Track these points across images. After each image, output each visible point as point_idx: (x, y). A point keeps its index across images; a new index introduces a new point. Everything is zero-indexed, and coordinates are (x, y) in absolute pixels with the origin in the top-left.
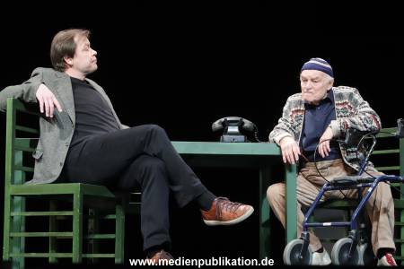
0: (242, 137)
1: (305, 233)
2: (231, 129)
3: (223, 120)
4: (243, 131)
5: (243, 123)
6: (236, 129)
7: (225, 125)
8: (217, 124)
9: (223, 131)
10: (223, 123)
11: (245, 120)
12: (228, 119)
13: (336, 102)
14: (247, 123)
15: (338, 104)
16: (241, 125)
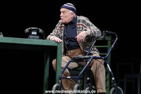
0: (38, 37)
1: (60, 81)
2: (33, 33)
3: (30, 28)
4: (38, 34)
5: (39, 30)
6: (35, 33)
7: (31, 31)
8: (27, 30)
9: (30, 33)
10: (30, 30)
11: (40, 29)
12: (32, 28)
13: (77, 24)
14: (41, 31)
15: (78, 25)
16: (38, 31)
